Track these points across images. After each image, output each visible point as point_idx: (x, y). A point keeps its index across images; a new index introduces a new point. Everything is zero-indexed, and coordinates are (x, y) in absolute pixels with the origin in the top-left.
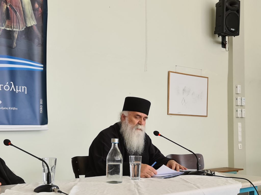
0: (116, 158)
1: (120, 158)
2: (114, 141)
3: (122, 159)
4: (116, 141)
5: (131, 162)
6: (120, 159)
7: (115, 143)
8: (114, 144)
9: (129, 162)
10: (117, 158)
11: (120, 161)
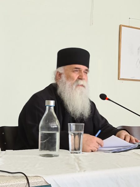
0: (51, 125)
1: (56, 125)
2: (49, 103)
3: (59, 127)
4: (52, 103)
5: (71, 131)
6: (56, 127)
7: (51, 106)
8: (49, 108)
9: (68, 131)
10: (53, 126)
11: (56, 129)
